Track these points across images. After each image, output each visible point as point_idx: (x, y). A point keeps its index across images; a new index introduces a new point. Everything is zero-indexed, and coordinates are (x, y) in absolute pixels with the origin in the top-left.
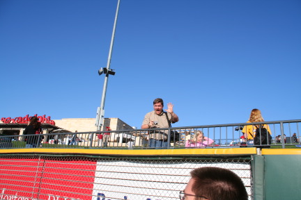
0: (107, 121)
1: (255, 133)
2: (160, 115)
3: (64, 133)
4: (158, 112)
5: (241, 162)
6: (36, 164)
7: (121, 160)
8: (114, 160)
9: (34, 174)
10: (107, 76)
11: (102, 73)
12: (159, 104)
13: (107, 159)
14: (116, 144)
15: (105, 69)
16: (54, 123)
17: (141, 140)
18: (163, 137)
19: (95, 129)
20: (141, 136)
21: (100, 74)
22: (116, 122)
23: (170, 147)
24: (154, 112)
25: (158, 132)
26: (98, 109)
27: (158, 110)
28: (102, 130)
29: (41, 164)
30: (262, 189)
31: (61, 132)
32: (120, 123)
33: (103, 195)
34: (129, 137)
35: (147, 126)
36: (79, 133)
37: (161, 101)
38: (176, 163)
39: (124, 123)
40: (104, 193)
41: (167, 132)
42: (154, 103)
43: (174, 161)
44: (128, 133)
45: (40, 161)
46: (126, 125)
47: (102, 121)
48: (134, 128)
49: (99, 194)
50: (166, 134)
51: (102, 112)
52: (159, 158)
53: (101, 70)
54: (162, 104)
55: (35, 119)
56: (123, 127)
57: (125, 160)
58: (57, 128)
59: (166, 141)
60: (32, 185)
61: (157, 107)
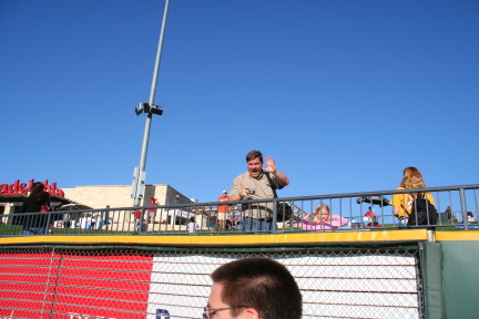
0: (150, 190)
1: (410, 208)
2: (258, 178)
3: (80, 210)
4: (256, 174)
5: (402, 253)
6: (47, 263)
7: (197, 253)
8: (184, 253)
9: (44, 279)
10: (150, 116)
11: (141, 111)
12: (257, 160)
13: (173, 252)
14: (163, 227)
15: (146, 106)
16: (63, 194)
17: (205, 220)
18: (264, 214)
19: (130, 203)
20: (204, 213)
21: (138, 113)
22: (165, 191)
23: (278, 232)
24: (248, 173)
25: (255, 207)
26: (136, 170)
27: (255, 170)
28: (142, 205)
29: (55, 263)
30: (439, 298)
31: (74, 208)
32: (171, 192)
33: (166, 312)
34: (185, 214)
35: (238, 197)
36: (114, 210)
37: (258, 155)
38: (292, 256)
39: (178, 193)
40: (167, 308)
41: (270, 206)
42: (248, 159)
43: (288, 253)
44: (183, 208)
45: (53, 257)
46: (181, 196)
47: (142, 190)
48: (192, 200)
49: (160, 311)
50: (269, 210)
51: (143, 176)
52: (263, 250)
53: (140, 107)
54: (261, 160)
55: (38, 188)
56: (176, 199)
57: (203, 253)
58: (67, 202)
59: (270, 220)
60: (41, 297)
61: (254, 166)
